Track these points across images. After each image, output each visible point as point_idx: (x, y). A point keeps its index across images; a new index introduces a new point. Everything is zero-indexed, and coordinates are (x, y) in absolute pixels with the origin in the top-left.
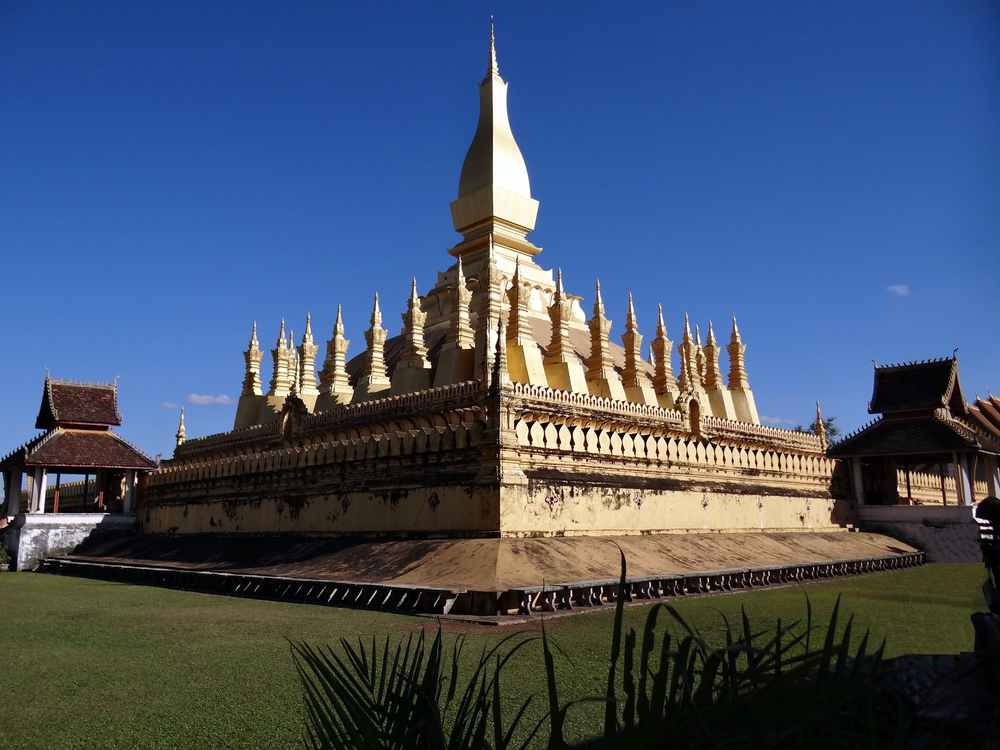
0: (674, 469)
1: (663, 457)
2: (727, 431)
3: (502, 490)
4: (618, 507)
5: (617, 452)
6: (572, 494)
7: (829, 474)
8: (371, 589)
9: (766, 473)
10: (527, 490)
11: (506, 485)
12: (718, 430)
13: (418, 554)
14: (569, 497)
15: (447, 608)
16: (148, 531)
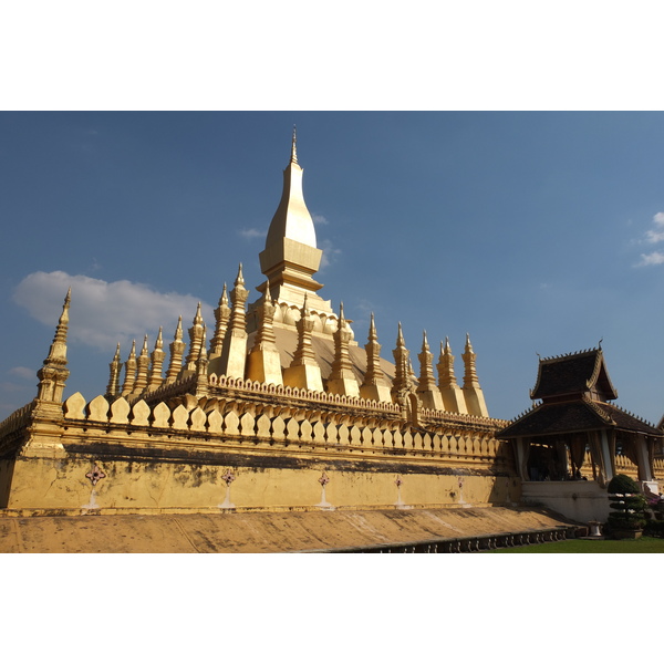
2: (446, 421)
3: (19, 464)
4: (198, 484)
7: (492, 454)
10: (58, 464)
12: (436, 420)
14: (123, 473)
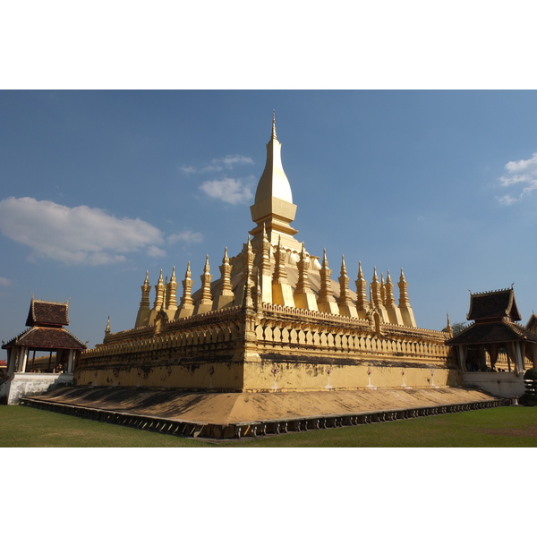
0: (351, 353)
1: (345, 346)
2: (396, 331)
3: (245, 365)
4: (316, 375)
5: (317, 343)
6: (288, 367)
7: (446, 355)
8: (162, 422)
9: (407, 355)
11: (247, 362)
12: (390, 330)
13: (197, 400)
14: (286, 370)
15: (196, 434)
16: (78, 384)
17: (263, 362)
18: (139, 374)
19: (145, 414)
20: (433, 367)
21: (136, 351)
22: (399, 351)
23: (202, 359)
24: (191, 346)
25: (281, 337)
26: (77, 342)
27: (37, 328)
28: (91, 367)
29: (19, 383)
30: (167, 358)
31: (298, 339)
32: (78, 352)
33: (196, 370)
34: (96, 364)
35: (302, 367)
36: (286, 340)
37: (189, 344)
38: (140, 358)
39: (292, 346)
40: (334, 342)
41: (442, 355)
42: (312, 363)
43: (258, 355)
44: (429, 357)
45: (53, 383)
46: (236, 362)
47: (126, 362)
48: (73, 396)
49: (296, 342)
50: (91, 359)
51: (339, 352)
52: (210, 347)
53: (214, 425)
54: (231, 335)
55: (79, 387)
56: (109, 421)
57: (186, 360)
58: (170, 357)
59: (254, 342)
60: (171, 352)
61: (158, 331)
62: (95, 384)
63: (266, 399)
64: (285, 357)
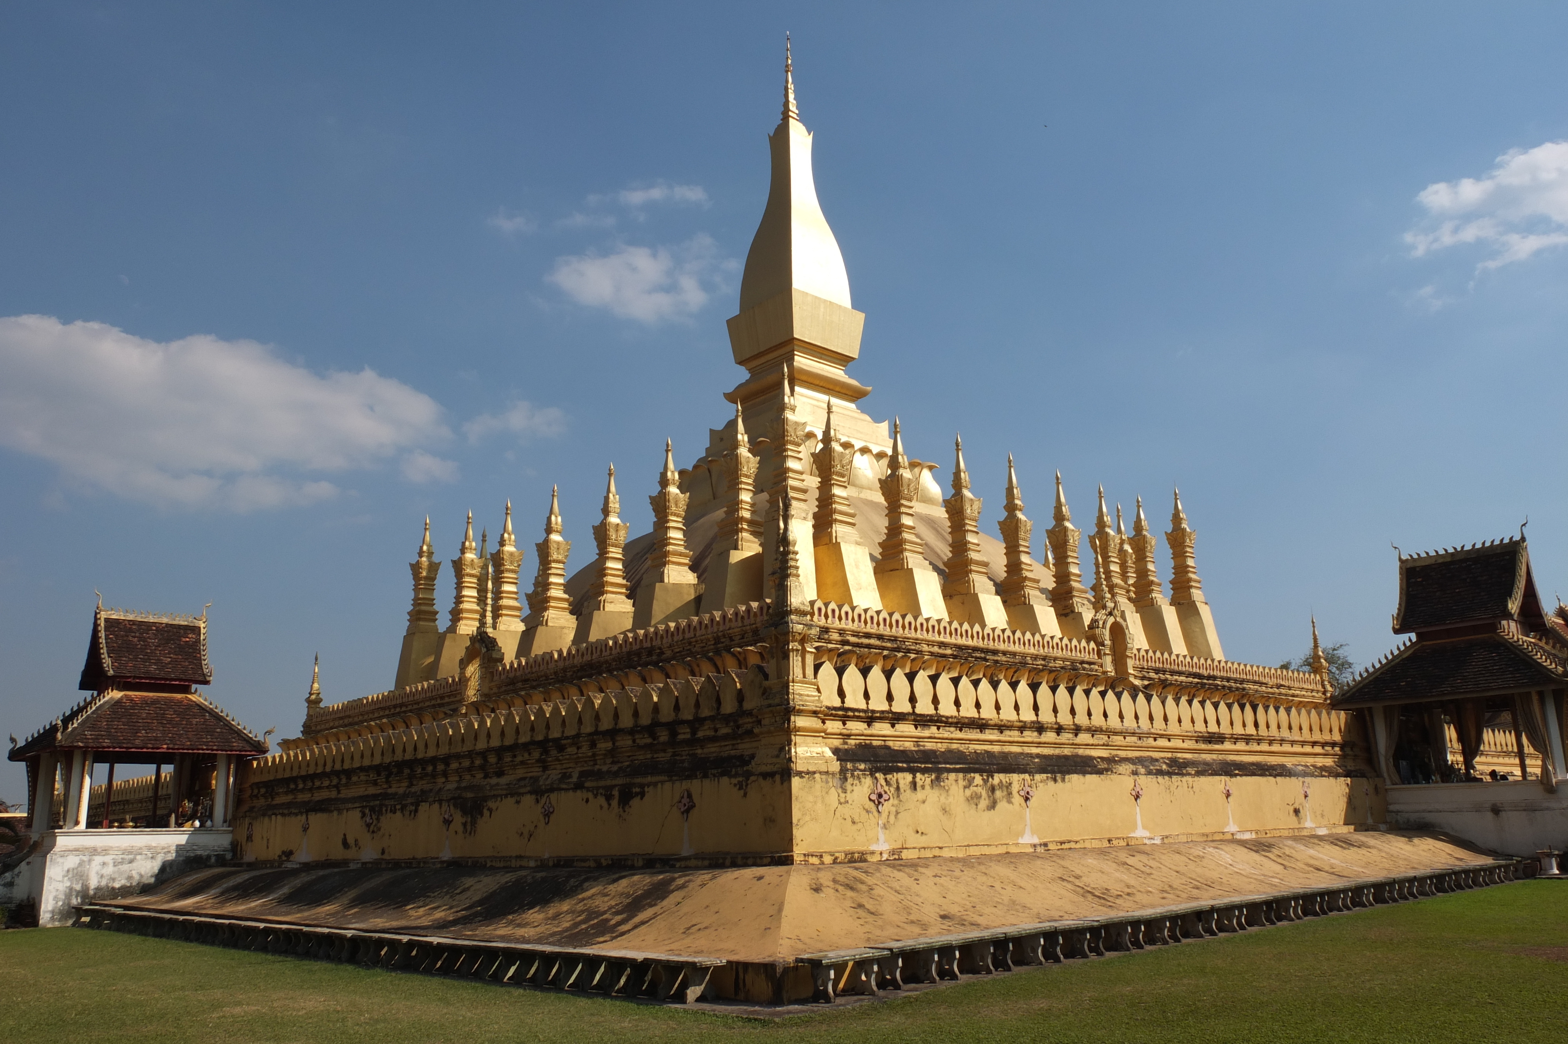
0: (1084, 738)
1: (1064, 718)
2: (1173, 673)
3: (796, 781)
4: (993, 806)
5: (988, 713)
6: (914, 785)
7: (1337, 737)
8: (571, 961)
9: (1235, 739)
10: (837, 781)
11: (800, 774)
12: (1157, 671)
13: (658, 893)
14: (909, 791)
15: (693, 992)
16: (249, 857)
17: (843, 771)
18: (448, 822)
19: (503, 938)
20: (1305, 774)
21: (431, 752)
22: (1213, 728)
23: (652, 768)
24: (613, 733)
25: (890, 698)
26: (238, 734)
27: (115, 695)
28: (288, 805)
29: (72, 861)
30: (536, 771)
31: (935, 701)
32: (242, 764)
33: (635, 802)
34: (302, 797)
35: (954, 782)
36: (901, 705)
37: (606, 724)
38: (445, 774)
39: (921, 721)
40: (1036, 708)
41: (1327, 737)
42: (980, 771)
43: (829, 753)
44: (1293, 743)
45: (171, 856)
46: (765, 775)
47: (398, 788)
48: (244, 892)
49: (932, 711)
50: (286, 781)
51: (1050, 736)
52: (674, 734)
53: (746, 966)
54: (740, 696)
55: (251, 866)
56: (387, 965)
57: (600, 775)
58: (545, 768)
59: (815, 713)
60: (546, 752)
61: (471, 693)
62: (303, 856)
63: (870, 880)
64: (904, 755)
